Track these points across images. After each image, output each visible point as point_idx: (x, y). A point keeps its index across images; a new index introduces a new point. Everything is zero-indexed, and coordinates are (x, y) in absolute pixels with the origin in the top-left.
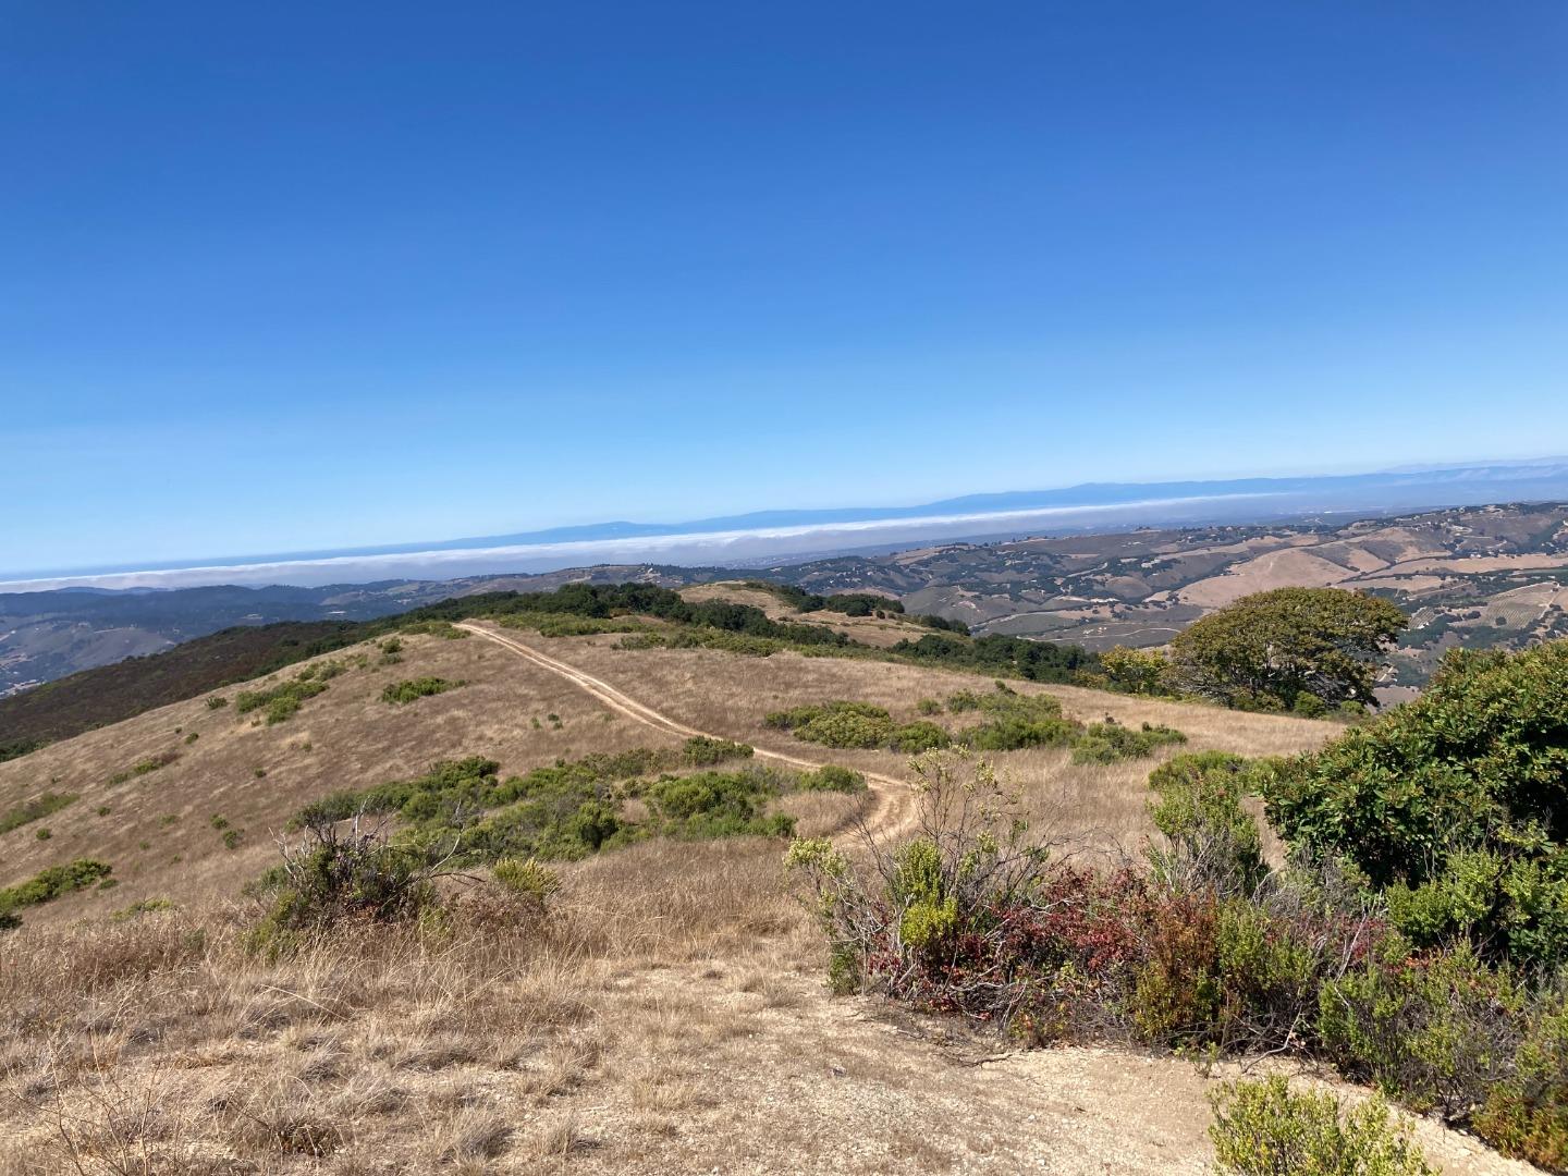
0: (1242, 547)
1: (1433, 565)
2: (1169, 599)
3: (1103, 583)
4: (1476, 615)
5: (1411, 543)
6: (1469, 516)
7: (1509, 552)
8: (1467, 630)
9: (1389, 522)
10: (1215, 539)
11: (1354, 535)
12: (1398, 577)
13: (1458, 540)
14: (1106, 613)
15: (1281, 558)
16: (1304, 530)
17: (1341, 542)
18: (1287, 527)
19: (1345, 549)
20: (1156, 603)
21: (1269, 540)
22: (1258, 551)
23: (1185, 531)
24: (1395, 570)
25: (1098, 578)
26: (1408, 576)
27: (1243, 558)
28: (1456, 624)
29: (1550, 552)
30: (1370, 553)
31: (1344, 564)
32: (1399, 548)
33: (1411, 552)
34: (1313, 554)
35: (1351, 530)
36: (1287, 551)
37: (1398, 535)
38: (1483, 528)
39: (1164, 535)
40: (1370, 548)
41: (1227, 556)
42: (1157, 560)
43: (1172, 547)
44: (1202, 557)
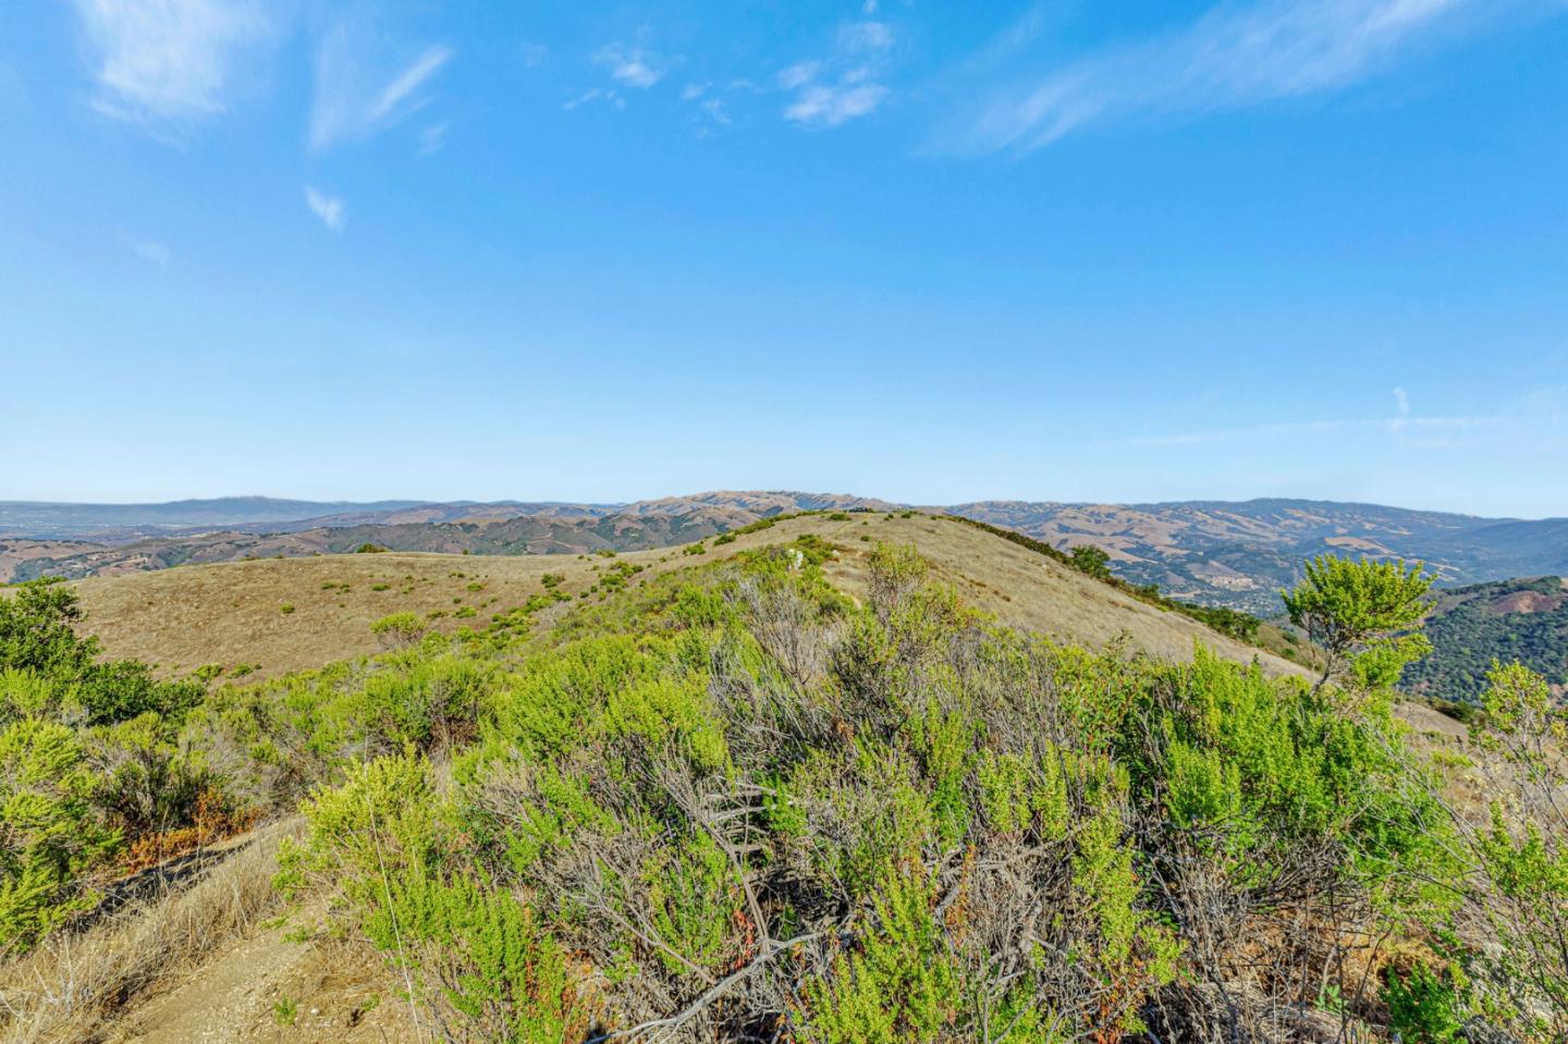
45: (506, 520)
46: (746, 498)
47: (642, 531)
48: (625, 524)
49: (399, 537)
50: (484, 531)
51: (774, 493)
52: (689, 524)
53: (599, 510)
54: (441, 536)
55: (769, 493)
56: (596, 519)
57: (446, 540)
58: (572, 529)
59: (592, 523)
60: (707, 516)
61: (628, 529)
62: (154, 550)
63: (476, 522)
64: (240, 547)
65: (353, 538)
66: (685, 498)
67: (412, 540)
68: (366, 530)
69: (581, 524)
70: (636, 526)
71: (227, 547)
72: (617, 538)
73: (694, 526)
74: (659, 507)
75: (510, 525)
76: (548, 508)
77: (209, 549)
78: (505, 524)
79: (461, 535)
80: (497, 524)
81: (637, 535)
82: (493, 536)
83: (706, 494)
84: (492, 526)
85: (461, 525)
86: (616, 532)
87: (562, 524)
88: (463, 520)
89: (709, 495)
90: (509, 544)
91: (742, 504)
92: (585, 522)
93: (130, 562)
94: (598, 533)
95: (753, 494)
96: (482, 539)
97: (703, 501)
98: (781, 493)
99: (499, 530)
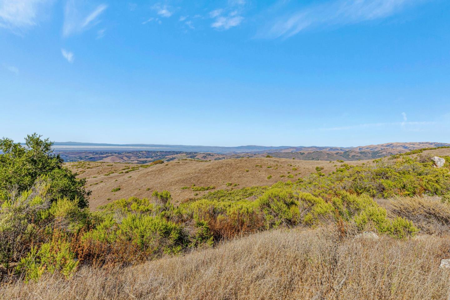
0: (105, 155)
1: (135, 159)
5: (133, 156)
6: (141, 152)
7: (146, 158)
9: (130, 153)
10: (100, 154)
12: (131, 161)
13: (140, 156)
15: (112, 158)
16: (116, 153)
17: (122, 155)
18: (113, 153)
19: (123, 156)
21: (110, 154)
22: (107, 156)
23: (94, 152)
24: (130, 160)
27: (105, 157)
29: (152, 158)
30: (127, 157)
31: (122, 159)
32: (131, 157)
33: (133, 157)
34: (118, 157)
35: (124, 153)
36: (113, 156)
37: (131, 155)
38: (143, 154)
39: (90, 153)
40: (126, 156)
41: (102, 157)
42: (89, 157)
43: (92, 155)
44: (98, 157)
45: (313, 152)
46: (407, 145)
47: (360, 156)
48: (353, 154)
50: (306, 155)
51: (423, 143)
52: (380, 154)
53: (344, 149)
54: (294, 156)
55: (419, 143)
56: (342, 152)
57: (296, 157)
58: (334, 155)
59: (341, 153)
60: (388, 152)
61: (354, 156)
63: (304, 152)
66: (378, 145)
69: (337, 154)
70: (357, 155)
72: (350, 158)
73: (382, 155)
74: (367, 148)
75: (314, 153)
76: (326, 148)
78: (312, 153)
79: (300, 155)
80: (310, 153)
81: (358, 158)
82: (309, 157)
83: (388, 144)
84: (308, 153)
85: (300, 153)
86: (350, 157)
87: (331, 154)
89: (389, 144)
91: (406, 148)
92: (338, 153)
94: (343, 157)
95: (410, 144)
96: (305, 157)
97: (387, 146)
98: (427, 143)
99: (311, 155)
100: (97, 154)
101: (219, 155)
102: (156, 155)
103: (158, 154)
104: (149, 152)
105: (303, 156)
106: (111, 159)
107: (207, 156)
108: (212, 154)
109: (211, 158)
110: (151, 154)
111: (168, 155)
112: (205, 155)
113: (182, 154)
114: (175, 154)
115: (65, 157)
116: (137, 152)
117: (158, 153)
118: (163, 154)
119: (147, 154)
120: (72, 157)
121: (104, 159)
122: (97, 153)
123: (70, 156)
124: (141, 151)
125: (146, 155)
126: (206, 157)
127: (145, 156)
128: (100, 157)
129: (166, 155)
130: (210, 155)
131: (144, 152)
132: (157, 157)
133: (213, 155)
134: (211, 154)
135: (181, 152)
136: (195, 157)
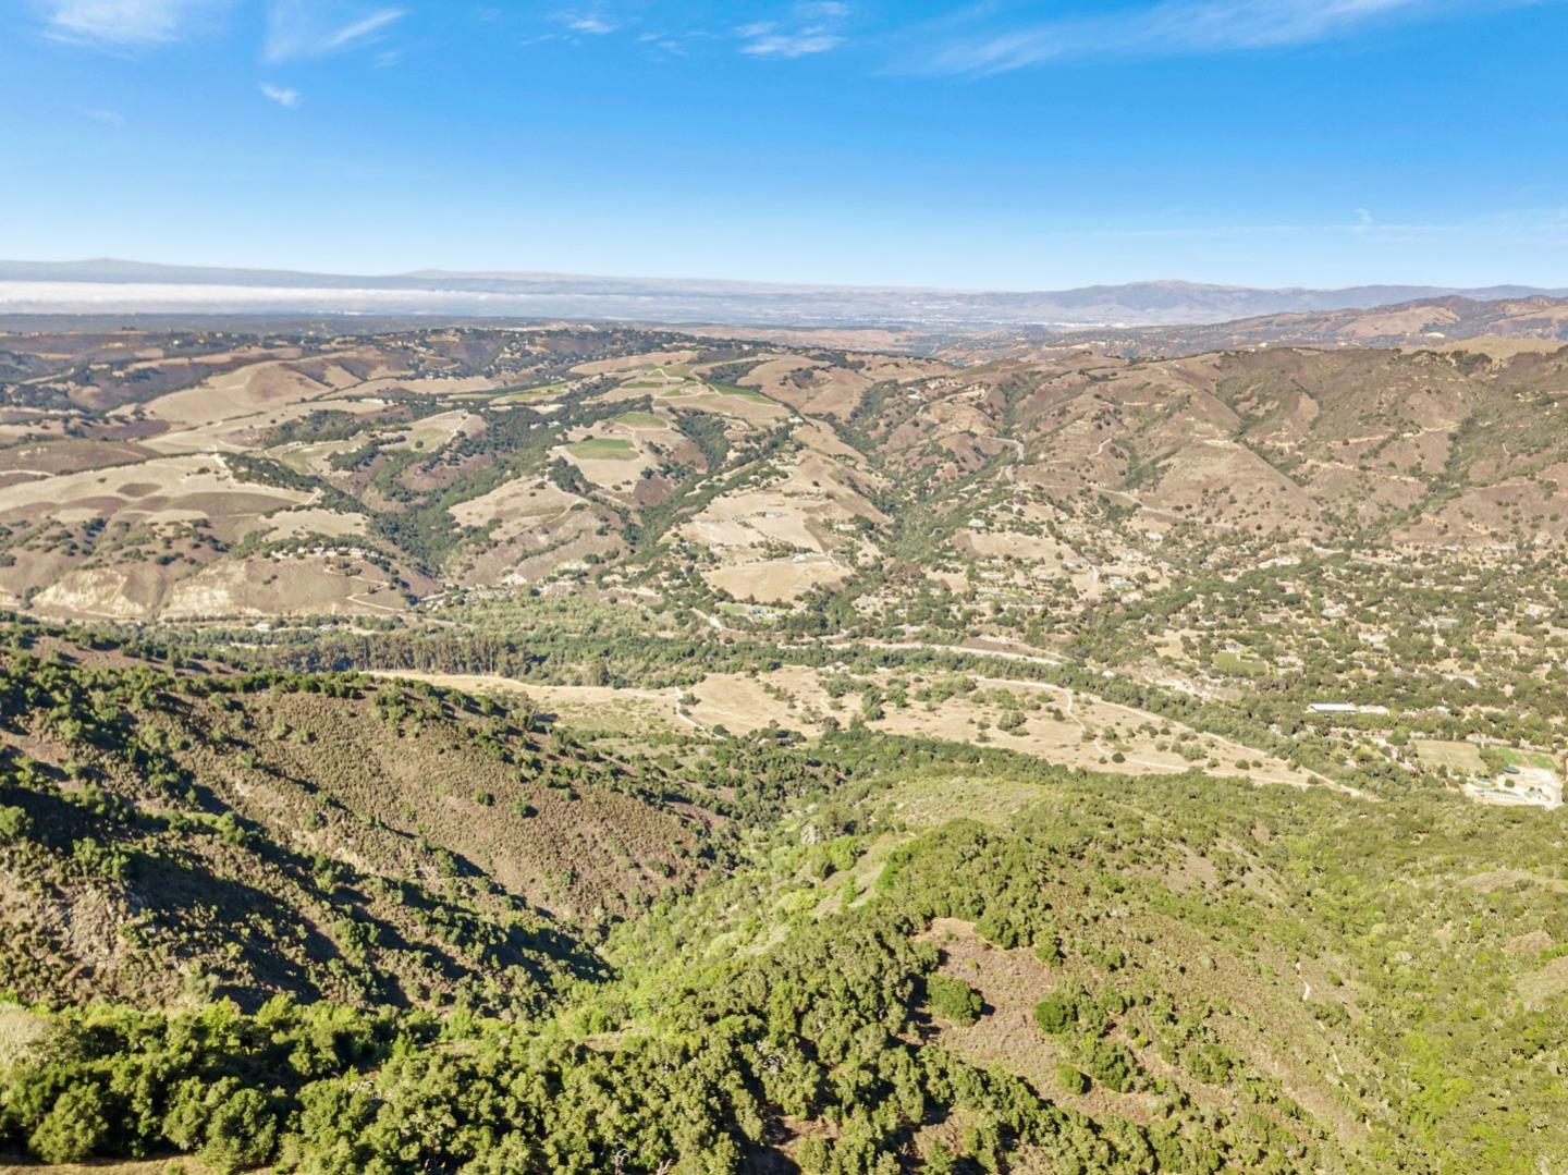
0: (227, 356)
1: (393, 385)
2: (135, 413)
3: (65, 393)
4: (402, 439)
5: (382, 362)
6: (434, 338)
7: (455, 375)
8: (393, 453)
9: (368, 339)
10: (204, 345)
11: (336, 350)
13: (422, 361)
14: (56, 428)
15: (260, 373)
16: (293, 341)
17: (319, 358)
18: (279, 337)
19: (323, 365)
20: (120, 419)
21: (256, 351)
22: (238, 363)
23: (174, 336)
25: (60, 387)
26: (358, 399)
27: (224, 369)
28: (386, 447)
29: (489, 375)
30: (346, 369)
31: (320, 379)
32: (371, 366)
33: (381, 370)
34: (292, 368)
35: (334, 345)
36: (267, 364)
37: (371, 354)
38: (443, 350)
39: (153, 339)
40: (345, 365)
41: (208, 365)
42: (133, 368)
43: (159, 353)
44: (181, 366)
49: (1334, 375)
50: (1501, 370)
54: (1409, 379)
57: (1415, 388)
62: (994, 378)
63: (1486, 350)
64: (1095, 379)
65: (1255, 373)
67: (1354, 384)
68: (1282, 357)
71: (1078, 379)
77: (1055, 381)
78: (1550, 357)
79: (1452, 378)
80: (1535, 357)
82: (1516, 383)
84: (1519, 360)
85: (1457, 354)
88: (1461, 345)
90: (1550, 401)
93: (965, 395)
96: (1494, 387)
99: (1533, 370)
100: (191, 343)
101: (902, 361)
102: (518, 355)
103: (535, 350)
104: (479, 335)
105: (1472, 376)
106: (255, 379)
107: (817, 373)
108: (856, 358)
109: (841, 381)
110: (490, 346)
111: (590, 359)
112: (806, 363)
113: (673, 354)
114: (630, 353)
115: (13, 364)
116: (411, 336)
117: (532, 343)
118: (566, 347)
119: (468, 347)
120: (53, 363)
121: (212, 381)
122: (188, 342)
123: (43, 356)
124: (435, 332)
125: (463, 356)
126: (808, 374)
127: (454, 361)
128: (194, 365)
129: (577, 359)
130: (838, 359)
131: (451, 338)
132: (525, 371)
133: (862, 364)
134: (850, 358)
135: (671, 338)
136: (746, 374)
